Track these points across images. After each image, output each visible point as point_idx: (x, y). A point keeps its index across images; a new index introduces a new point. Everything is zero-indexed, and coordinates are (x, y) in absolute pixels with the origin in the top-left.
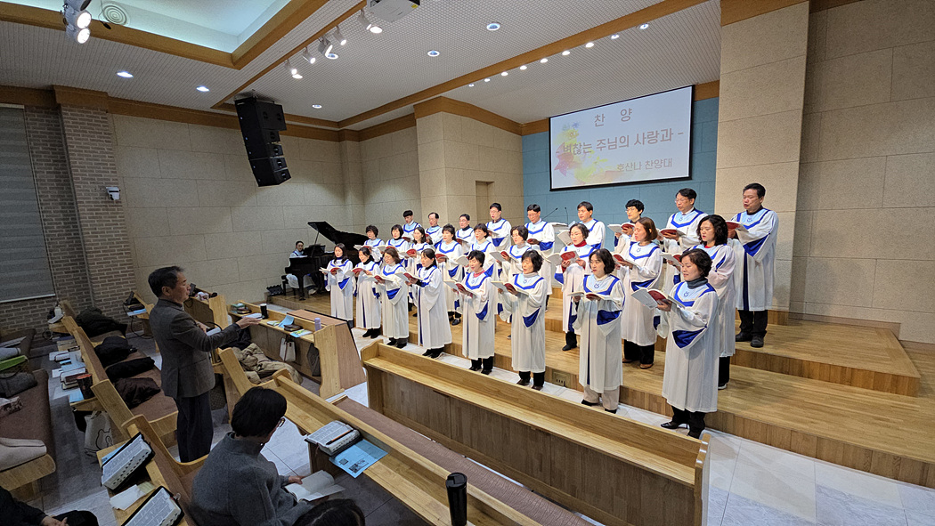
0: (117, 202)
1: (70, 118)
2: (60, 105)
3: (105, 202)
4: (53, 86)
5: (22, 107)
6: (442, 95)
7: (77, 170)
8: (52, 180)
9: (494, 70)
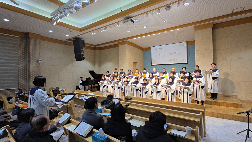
0: (40, 63)
1: (31, 41)
2: (29, 37)
3: (36, 63)
4: (28, 32)
5: (18, 37)
6: (127, 40)
7: (31, 54)
8: (23, 57)
9: (141, 36)
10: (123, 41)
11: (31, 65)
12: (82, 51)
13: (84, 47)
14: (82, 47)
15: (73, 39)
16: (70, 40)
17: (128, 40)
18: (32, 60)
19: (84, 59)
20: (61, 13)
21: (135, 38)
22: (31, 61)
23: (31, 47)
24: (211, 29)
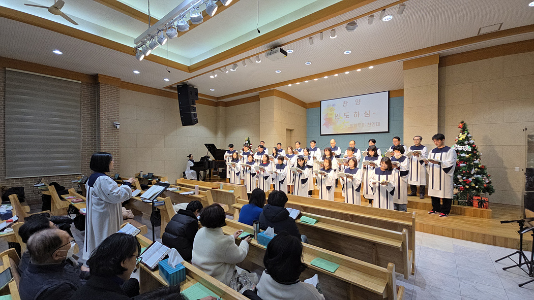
0: (118, 129)
1: (103, 90)
2: (100, 83)
3: (112, 129)
4: (98, 74)
5: (81, 82)
6: (275, 88)
7: (102, 114)
8: (88, 117)
9: (301, 79)
10: (268, 91)
11: (102, 133)
13: (196, 101)
14: (193, 101)
15: (176, 87)
16: (171, 87)
17: (277, 88)
18: (104, 123)
19: (197, 122)
20: (153, 37)
21: (290, 85)
22: (102, 125)
23: (102, 100)
24: (436, 66)
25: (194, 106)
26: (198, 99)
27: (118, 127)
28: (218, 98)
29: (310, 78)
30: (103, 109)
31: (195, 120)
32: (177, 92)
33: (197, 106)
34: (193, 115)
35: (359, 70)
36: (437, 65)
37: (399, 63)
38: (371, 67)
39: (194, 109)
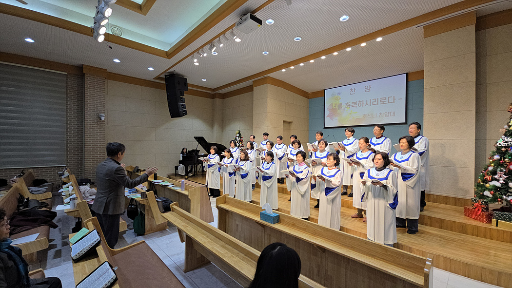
0: (103, 121)
1: (88, 81)
2: (85, 74)
3: (98, 121)
4: (82, 65)
5: (66, 73)
6: (268, 75)
7: (87, 105)
8: (74, 109)
9: (295, 62)
10: (261, 78)
11: (87, 124)
12: (182, 98)
13: (185, 92)
14: (181, 92)
15: (164, 77)
16: (159, 78)
17: (271, 75)
18: (89, 115)
19: (185, 113)
21: (284, 70)
22: (86, 116)
23: (88, 92)
24: (472, 28)
25: (184, 97)
26: (187, 89)
27: (103, 118)
28: (214, 90)
29: (305, 59)
30: (88, 100)
31: (184, 111)
32: (165, 83)
33: (186, 97)
34: (180, 107)
35: (363, 45)
36: (474, 26)
37: (417, 30)
38: (379, 39)
39: (183, 100)
